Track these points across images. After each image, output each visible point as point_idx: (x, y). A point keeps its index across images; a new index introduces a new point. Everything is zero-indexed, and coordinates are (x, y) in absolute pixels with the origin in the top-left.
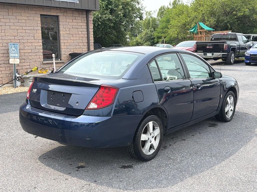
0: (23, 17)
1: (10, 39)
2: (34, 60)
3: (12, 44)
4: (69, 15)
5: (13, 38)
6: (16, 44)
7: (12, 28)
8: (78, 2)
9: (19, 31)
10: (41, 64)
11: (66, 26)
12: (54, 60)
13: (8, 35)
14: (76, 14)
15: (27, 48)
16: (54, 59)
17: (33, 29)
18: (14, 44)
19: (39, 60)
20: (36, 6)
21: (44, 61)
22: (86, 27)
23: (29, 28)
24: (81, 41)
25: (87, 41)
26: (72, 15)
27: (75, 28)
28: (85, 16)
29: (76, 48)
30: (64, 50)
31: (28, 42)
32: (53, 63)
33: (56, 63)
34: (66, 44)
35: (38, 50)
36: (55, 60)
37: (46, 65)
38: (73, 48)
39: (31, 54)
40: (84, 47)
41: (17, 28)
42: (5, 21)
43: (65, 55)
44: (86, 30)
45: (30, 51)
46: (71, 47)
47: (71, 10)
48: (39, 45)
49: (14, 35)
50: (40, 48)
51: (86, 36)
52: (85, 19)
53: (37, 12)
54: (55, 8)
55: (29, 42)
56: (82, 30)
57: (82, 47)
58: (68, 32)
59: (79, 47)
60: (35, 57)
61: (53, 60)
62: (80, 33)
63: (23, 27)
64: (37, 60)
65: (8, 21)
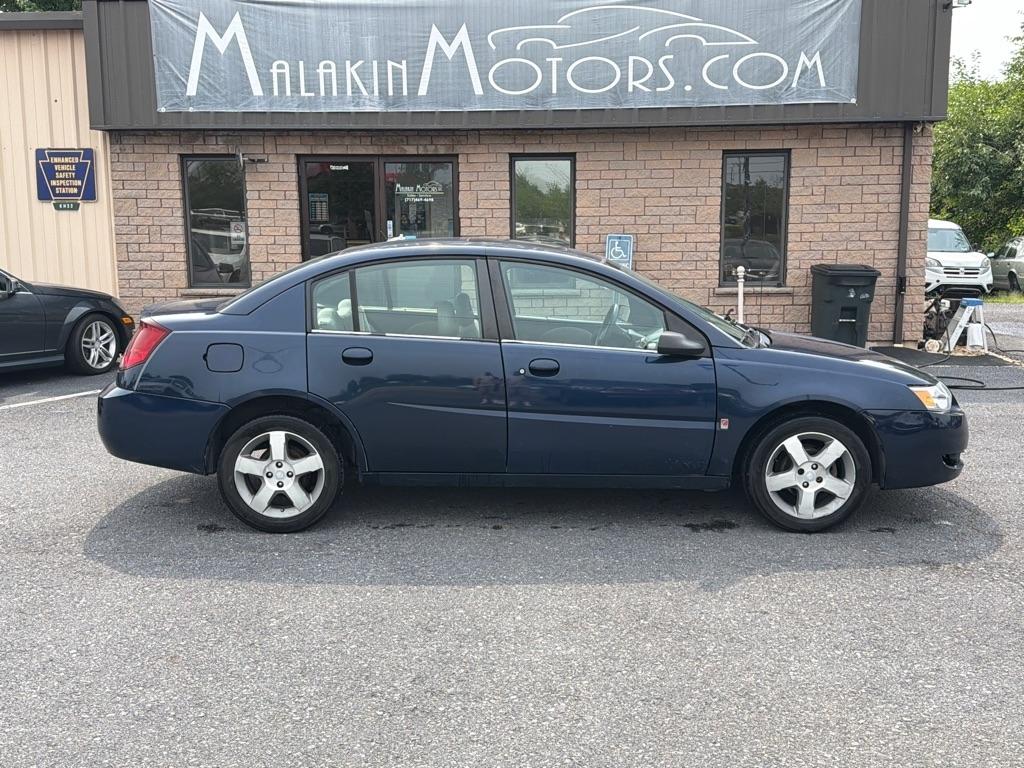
0: (667, 163)
1: (622, 222)
2: (689, 283)
3: (614, 238)
4: (829, 143)
5: (631, 220)
6: (626, 238)
7: (630, 194)
8: (853, 101)
9: (650, 202)
10: (709, 296)
11: (814, 179)
12: (741, 285)
13: (617, 213)
14: (860, 139)
15: (669, 247)
16: (741, 282)
17: (694, 194)
18: (620, 238)
19: (705, 282)
20: (712, 128)
21: (720, 286)
22: (897, 179)
23: (683, 192)
24: (871, 226)
25: (896, 227)
26: (841, 142)
27: (849, 184)
28: (898, 142)
29: (847, 250)
30: (796, 255)
31: (673, 233)
32: (736, 294)
33: (746, 295)
34: (806, 236)
35: (704, 256)
36: (745, 286)
37: (725, 299)
38: (833, 248)
39: (679, 266)
40: (882, 246)
41: (645, 193)
42: (612, 175)
43: (798, 271)
44: (897, 189)
45: (678, 257)
46: (825, 246)
47: (841, 126)
48: (708, 240)
49: (635, 211)
50: (712, 249)
51: (895, 208)
52: (898, 151)
53: (714, 146)
54: (777, 128)
55: (679, 231)
56: (878, 189)
57: (875, 247)
58: (819, 200)
59: (862, 245)
60: (693, 275)
61: (737, 286)
62: (867, 198)
63: (664, 191)
64: (696, 282)
65: (620, 175)
